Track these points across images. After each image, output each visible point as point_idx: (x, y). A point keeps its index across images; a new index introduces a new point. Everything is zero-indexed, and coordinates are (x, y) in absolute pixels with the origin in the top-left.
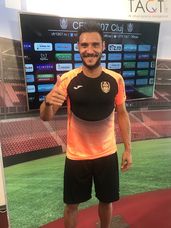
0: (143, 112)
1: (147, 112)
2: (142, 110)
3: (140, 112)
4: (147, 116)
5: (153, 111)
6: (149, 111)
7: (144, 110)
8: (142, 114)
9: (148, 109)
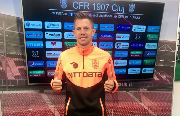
0: (142, 93)
1: (146, 93)
2: (141, 91)
3: (139, 92)
4: (146, 96)
5: (152, 92)
6: (148, 92)
7: (144, 90)
8: (141, 94)
9: (148, 90)
